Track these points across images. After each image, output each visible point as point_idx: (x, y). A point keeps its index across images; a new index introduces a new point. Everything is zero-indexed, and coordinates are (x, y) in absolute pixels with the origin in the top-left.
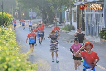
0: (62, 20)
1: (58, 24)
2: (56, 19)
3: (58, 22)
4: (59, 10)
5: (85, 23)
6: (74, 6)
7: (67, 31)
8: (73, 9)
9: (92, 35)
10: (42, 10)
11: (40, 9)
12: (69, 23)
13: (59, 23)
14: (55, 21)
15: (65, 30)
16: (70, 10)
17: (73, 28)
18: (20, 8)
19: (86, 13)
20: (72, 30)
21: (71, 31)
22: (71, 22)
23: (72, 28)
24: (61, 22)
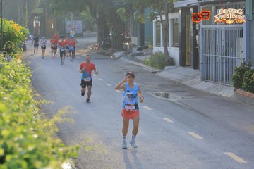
0: (145, 42)
1: (135, 50)
2: (129, 40)
3: (134, 46)
4: (139, 17)
5: (200, 51)
6: (175, 10)
7: (157, 68)
8: (171, 16)
9: (216, 80)
10: (98, 16)
11: (94, 14)
12: (162, 49)
13: (138, 49)
14: (128, 44)
15: (152, 66)
16: (164, 18)
17: (171, 62)
18: (44, 11)
19: (202, 26)
20: (167, 65)
21: (166, 68)
22: (166, 46)
23: (168, 61)
24: (143, 46)
